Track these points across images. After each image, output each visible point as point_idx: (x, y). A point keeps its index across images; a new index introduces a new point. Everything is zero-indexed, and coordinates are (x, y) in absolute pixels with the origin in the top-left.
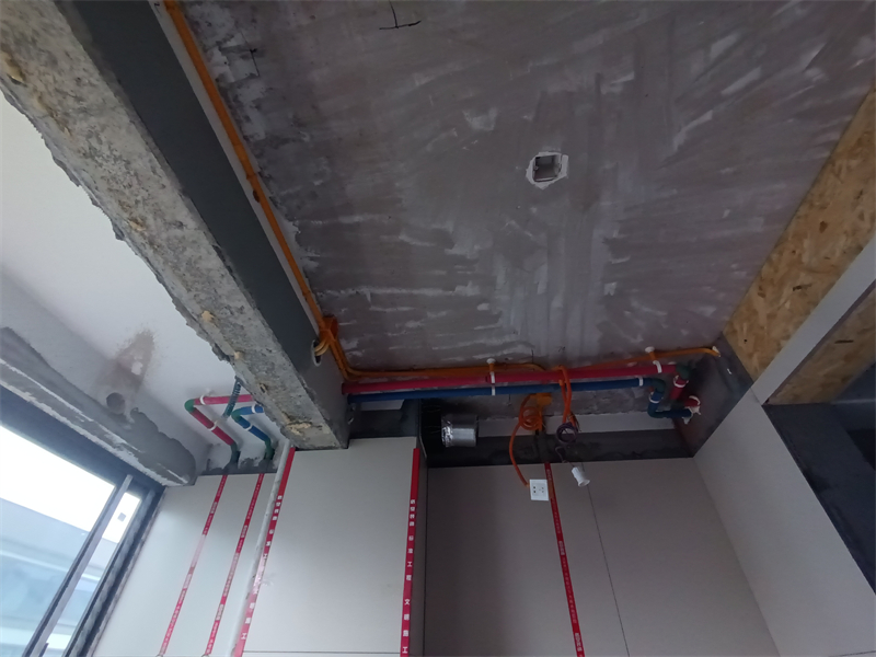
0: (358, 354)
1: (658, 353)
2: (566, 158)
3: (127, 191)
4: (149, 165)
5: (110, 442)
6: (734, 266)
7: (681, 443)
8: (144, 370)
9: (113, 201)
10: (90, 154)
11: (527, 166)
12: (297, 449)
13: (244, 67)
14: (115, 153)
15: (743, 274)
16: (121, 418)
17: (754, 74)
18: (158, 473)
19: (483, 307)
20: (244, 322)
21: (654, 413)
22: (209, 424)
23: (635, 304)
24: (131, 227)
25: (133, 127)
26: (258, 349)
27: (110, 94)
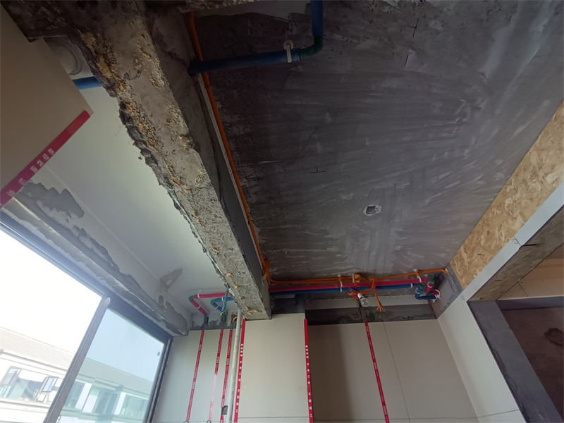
0: (276, 273)
1: (419, 271)
2: (381, 207)
5: (157, 319)
6: (453, 240)
7: (431, 313)
8: (171, 283)
11: (364, 209)
12: (246, 320)
13: (253, 183)
15: (457, 242)
16: (162, 307)
17: (458, 183)
19: (339, 255)
20: (244, 276)
21: (418, 297)
22: (197, 305)
24: (212, 250)
26: (246, 285)
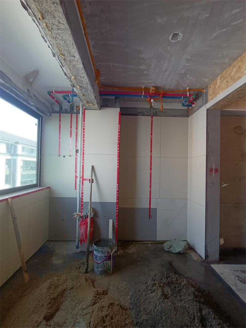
1: (190, 90)
2: (182, 35)
3: (62, 48)
4: (71, 43)
5: (29, 104)
6: (217, 70)
7: (187, 113)
8: (33, 81)
9: (57, 49)
10: (55, 38)
11: (170, 35)
12: (86, 109)
14: (63, 39)
16: (32, 97)
18: (41, 112)
19: (145, 72)
20: (83, 80)
21: (183, 105)
22: (54, 98)
23: (188, 76)
24: (60, 55)
25: (71, 34)
26: (85, 86)
27: (68, 27)
